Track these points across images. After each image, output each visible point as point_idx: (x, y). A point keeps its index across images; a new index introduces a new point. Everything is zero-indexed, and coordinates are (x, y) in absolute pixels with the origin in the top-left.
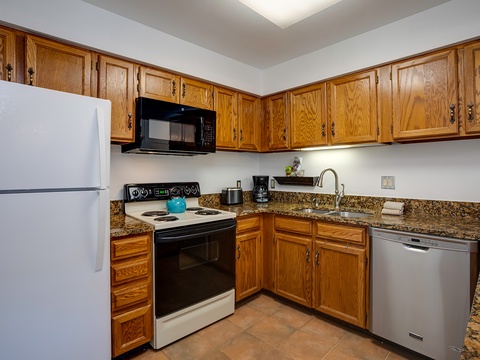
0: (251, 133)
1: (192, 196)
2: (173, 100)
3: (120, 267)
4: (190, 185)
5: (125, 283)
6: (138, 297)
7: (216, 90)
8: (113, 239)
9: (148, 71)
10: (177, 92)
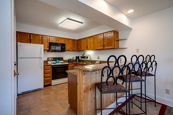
0: (75, 47)
1: (61, 60)
2: (56, 42)
3: (45, 71)
4: (61, 58)
5: (46, 73)
6: (49, 76)
7: (66, 39)
8: (44, 66)
9: (51, 37)
10: (57, 41)
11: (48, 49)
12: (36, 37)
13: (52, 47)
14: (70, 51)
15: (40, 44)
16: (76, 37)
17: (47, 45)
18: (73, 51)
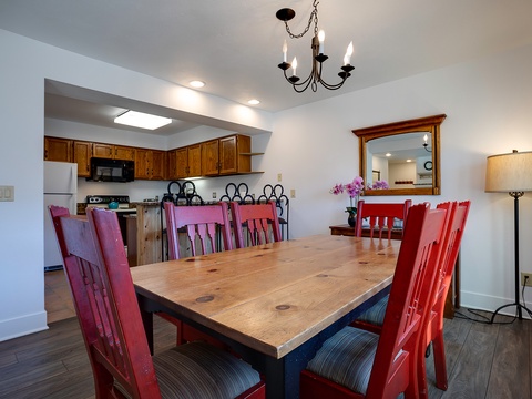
0: (160, 170)
1: (124, 202)
2: (110, 157)
4: (123, 197)
7: (136, 150)
9: (97, 145)
10: (113, 154)
11: (88, 174)
12: (57, 145)
13: (99, 168)
14: (147, 179)
15: (66, 161)
16: (165, 145)
17: (86, 163)
18: (157, 178)
